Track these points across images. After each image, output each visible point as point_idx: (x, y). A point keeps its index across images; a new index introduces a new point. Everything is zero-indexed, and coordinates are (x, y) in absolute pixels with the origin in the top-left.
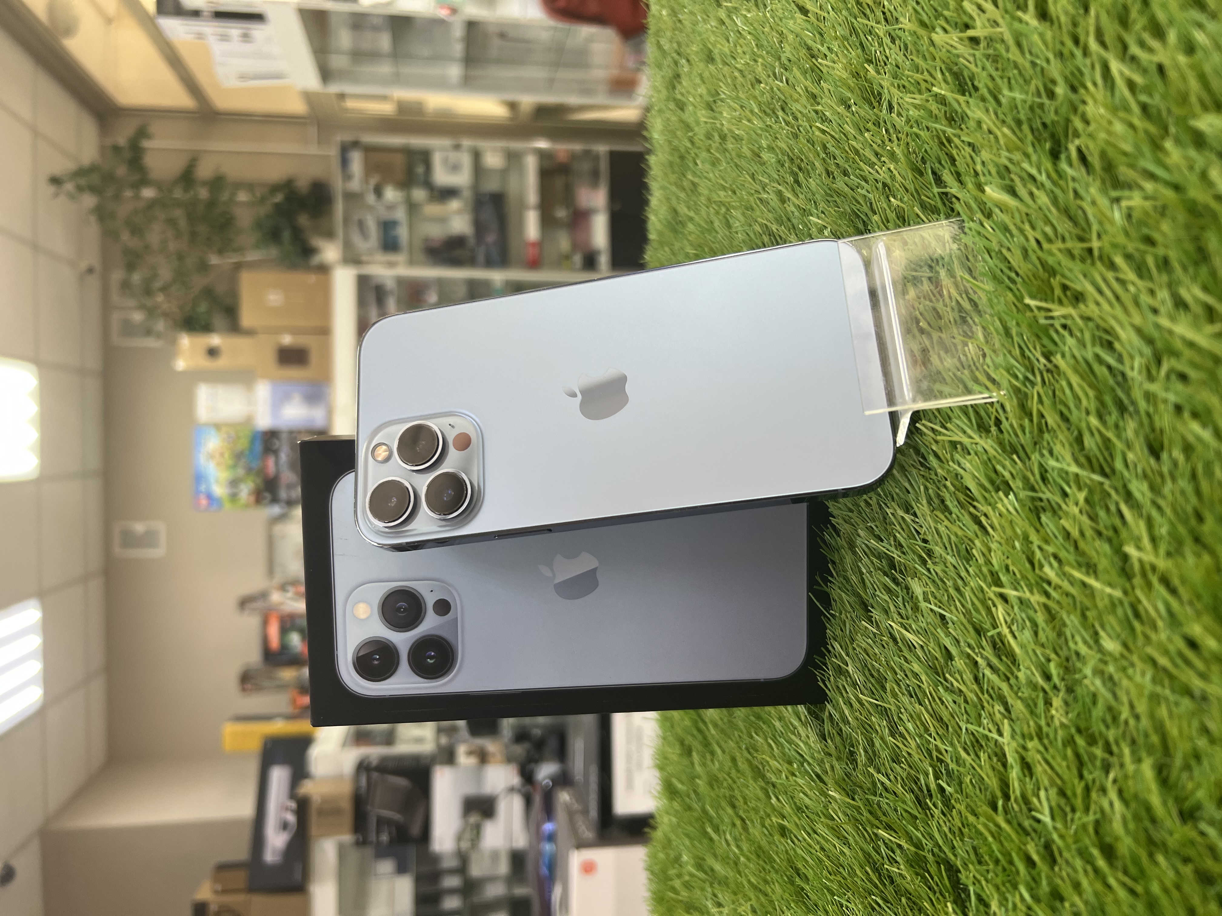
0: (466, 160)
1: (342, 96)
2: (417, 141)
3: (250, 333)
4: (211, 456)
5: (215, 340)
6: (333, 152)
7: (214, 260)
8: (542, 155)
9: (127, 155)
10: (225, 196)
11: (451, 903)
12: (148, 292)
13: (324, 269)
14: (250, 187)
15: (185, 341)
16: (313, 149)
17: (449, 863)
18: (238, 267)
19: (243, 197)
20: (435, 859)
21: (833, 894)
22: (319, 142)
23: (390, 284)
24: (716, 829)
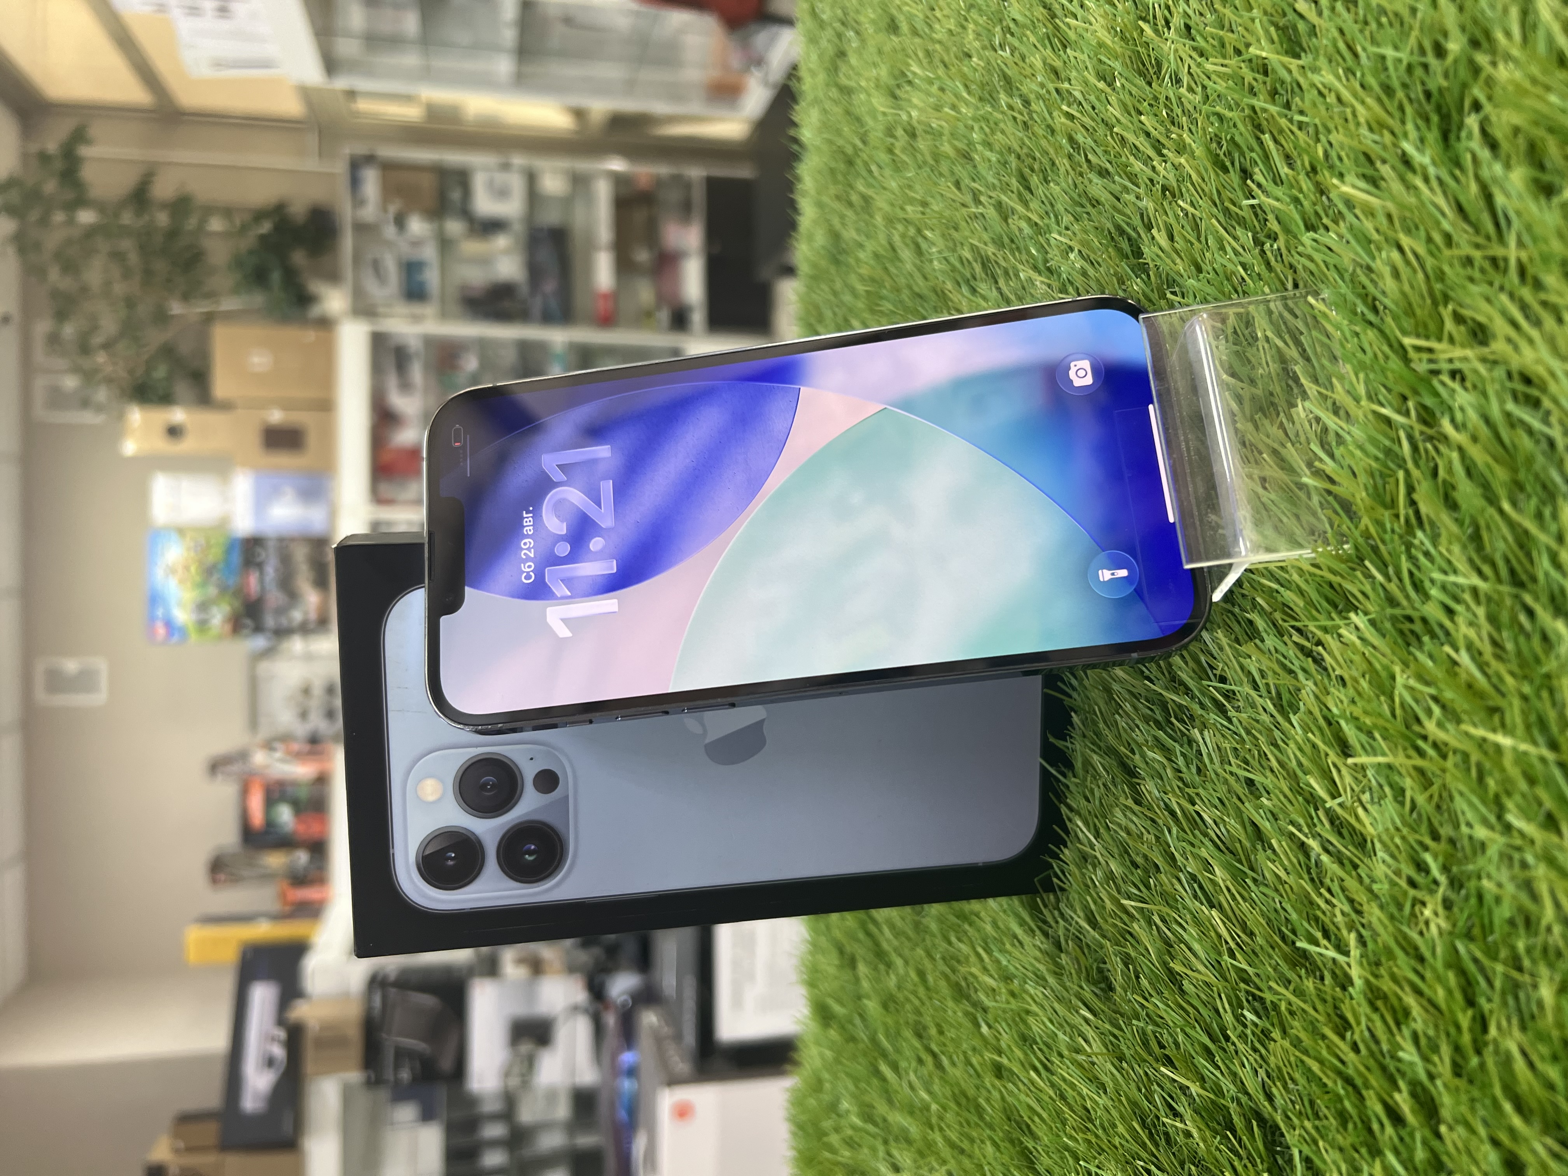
0: (516, 183)
1: (351, 94)
2: (453, 157)
3: (226, 406)
4: (172, 571)
5: (178, 415)
6: (340, 168)
7: (176, 308)
8: (618, 180)
9: (59, 165)
10: (192, 223)
11: (493, 1159)
12: (85, 349)
13: (326, 324)
14: (227, 212)
15: (136, 416)
16: (311, 164)
17: (491, 1106)
18: (209, 318)
19: (216, 225)
20: (471, 1102)
21: (1077, 1160)
22: (320, 155)
23: (414, 344)
24: (895, 1067)
